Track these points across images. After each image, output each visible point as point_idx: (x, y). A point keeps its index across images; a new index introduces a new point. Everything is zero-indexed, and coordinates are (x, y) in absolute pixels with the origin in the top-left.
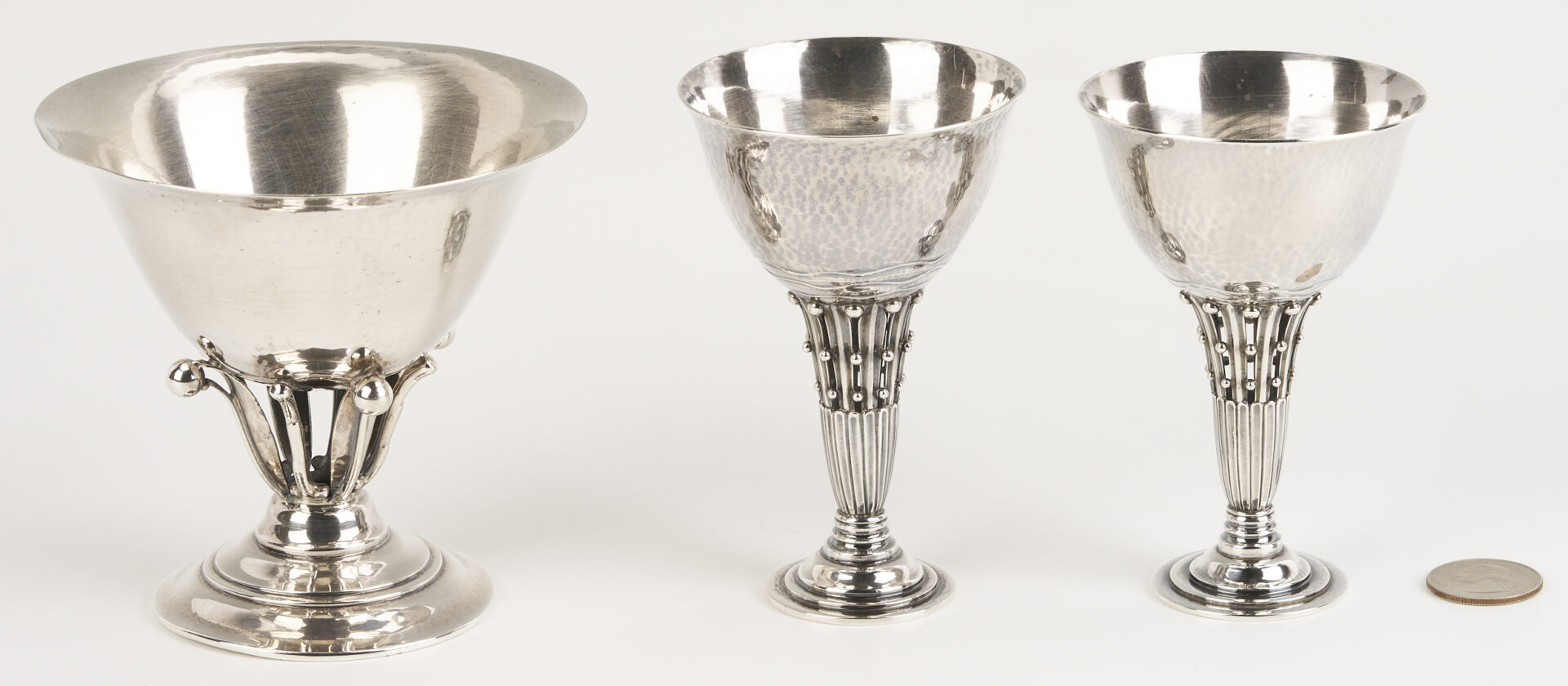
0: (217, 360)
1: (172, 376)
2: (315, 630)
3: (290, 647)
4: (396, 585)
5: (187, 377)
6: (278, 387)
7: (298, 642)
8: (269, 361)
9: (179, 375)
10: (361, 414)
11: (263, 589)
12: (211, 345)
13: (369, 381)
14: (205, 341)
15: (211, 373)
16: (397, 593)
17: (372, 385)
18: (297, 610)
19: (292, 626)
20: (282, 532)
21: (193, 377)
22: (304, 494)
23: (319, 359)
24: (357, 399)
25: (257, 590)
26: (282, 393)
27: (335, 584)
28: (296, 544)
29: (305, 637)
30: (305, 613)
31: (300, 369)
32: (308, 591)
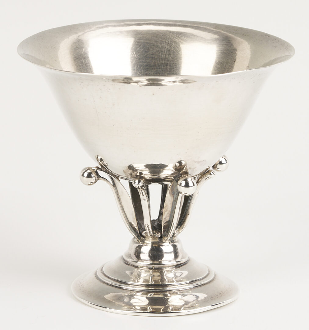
0: (104, 168)
1: (83, 175)
2: (153, 301)
3: (144, 310)
4: (191, 282)
5: (89, 176)
6: (137, 181)
7: (145, 307)
8: (131, 167)
9: (86, 174)
10: (179, 193)
11: (127, 282)
12: (101, 160)
13: (184, 178)
14: (99, 158)
15: (101, 173)
16: (191, 286)
17: (186, 180)
18: (145, 292)
19: (141, 300)
20: (138, 254)
21: (92, 176)
23: (156, 169)
24: (179, 187)
25: (124, 283)
26: (139, 184)
27: (162, 279)
28: (143, 261)
29: (149, 304)
30: (148, 294)
31: (147, 174)
32: (150, 284)
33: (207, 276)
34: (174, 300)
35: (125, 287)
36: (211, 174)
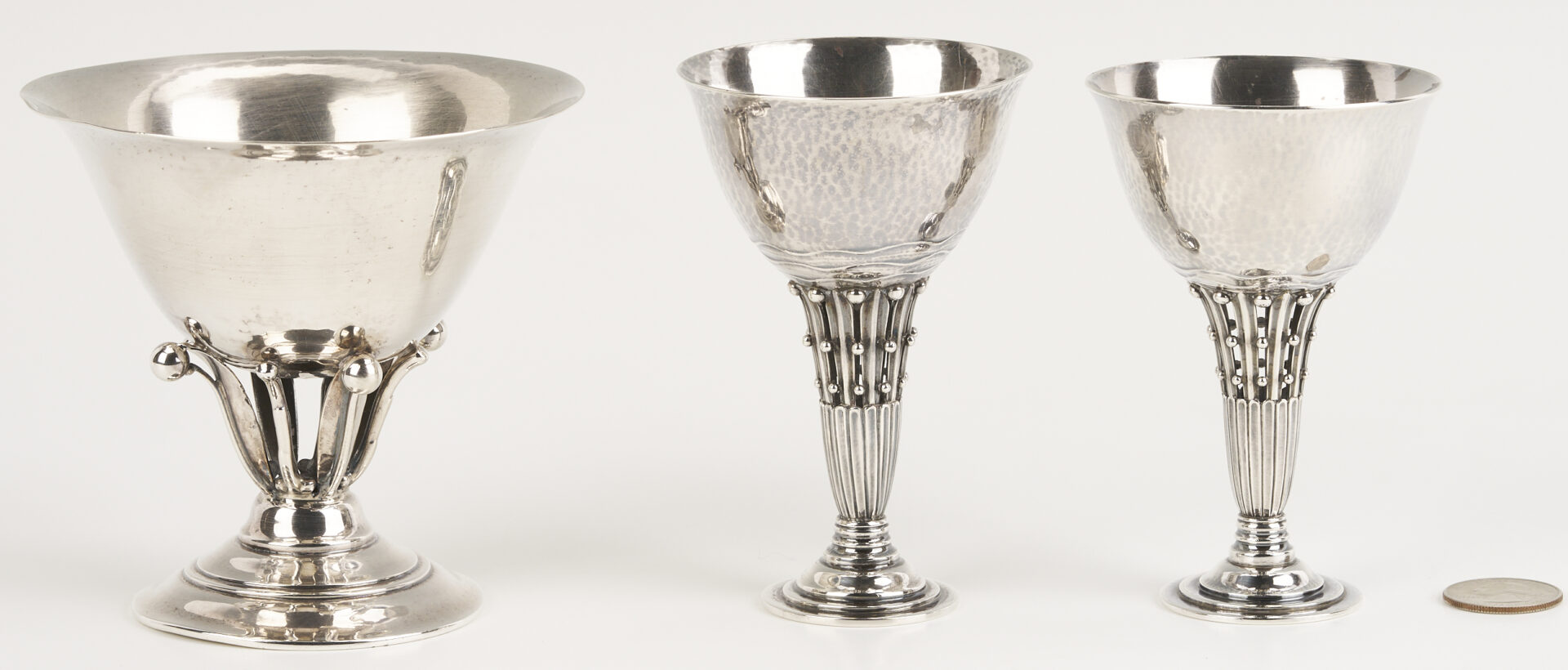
0: (202, 342)
1: (156, 360)
2: (296, 620)
3: (276, 636)
4: (382, 582)
5: (171, 360)
6: (264, 366)
7: (281, 630)
8: (257, 342)
9: (163, 358)
10: (350, 394)
11: (248, 583)
12: (198, 326)
13: (358, 358)
14: (192, 322)
15: (196, 358)
16: (382, 589)
17: (361, 362)
18: (281, 603)
19: (273, 618)
20: (267, 522)
21: (177, 360)
22: (290, 490)
23: (307, 340)
24: (346, 378)
25: (241, 584)
26: (268, 371)
27: (320, 575)
28: (281, 540)
29: (288, 626)
30: (288, 606)
31: (287, 351)
32: (293, 585)
33: (413, 571)
34: (342, 618)
35: (240, 591)
36: (418, 356)
